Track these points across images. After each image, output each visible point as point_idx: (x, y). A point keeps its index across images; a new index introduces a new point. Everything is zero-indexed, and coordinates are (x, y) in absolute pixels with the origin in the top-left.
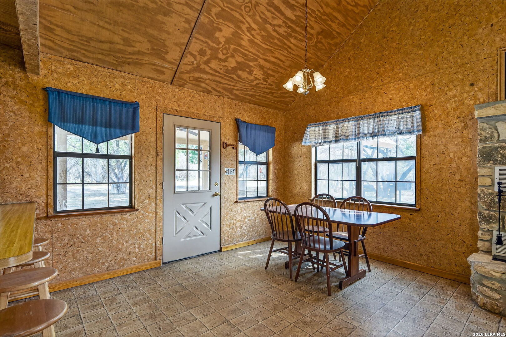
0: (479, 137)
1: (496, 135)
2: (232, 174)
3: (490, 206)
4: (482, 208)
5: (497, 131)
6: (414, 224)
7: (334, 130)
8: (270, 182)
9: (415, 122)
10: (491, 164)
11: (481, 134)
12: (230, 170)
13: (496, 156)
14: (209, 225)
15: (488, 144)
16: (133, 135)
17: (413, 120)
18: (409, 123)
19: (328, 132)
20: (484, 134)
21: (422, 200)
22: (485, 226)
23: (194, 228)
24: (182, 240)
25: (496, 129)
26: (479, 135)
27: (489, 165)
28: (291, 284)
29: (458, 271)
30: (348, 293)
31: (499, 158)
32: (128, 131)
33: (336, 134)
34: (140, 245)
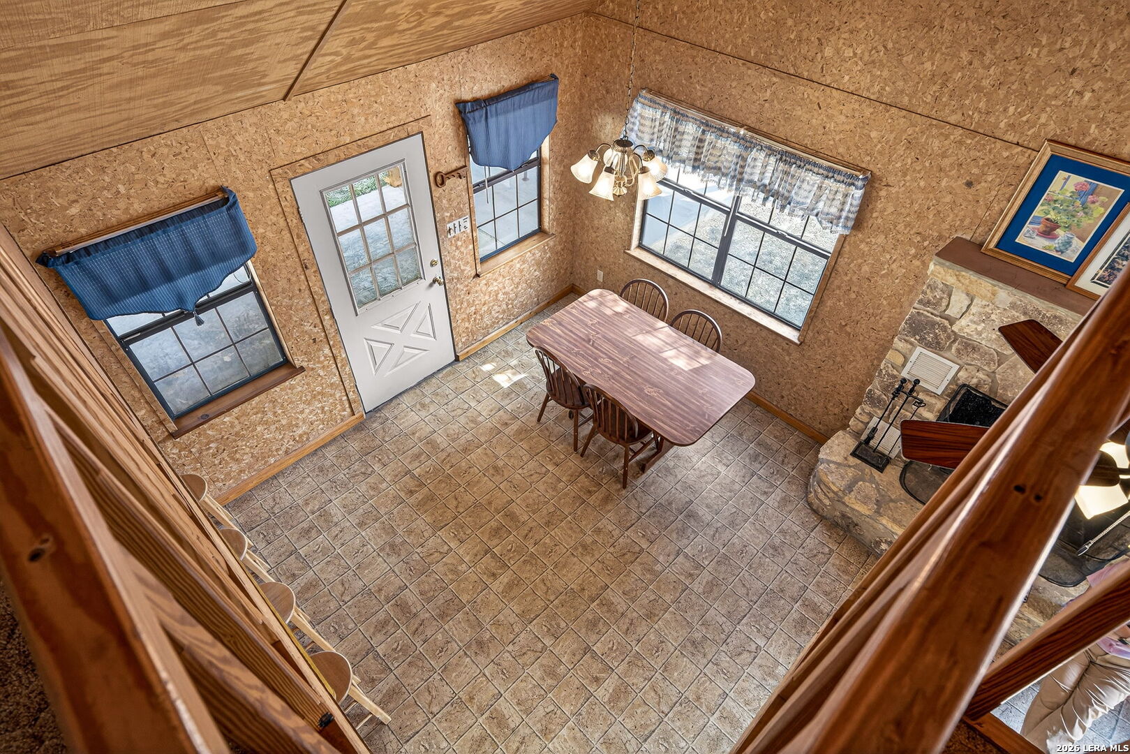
0: (921, 297)
1: (944, 303)
2: (463, 230)
3: (885, 389)
4: (876, 387)
5: (950, 298)
6: (787, 358)
7: (693, 142)
8: (546, 202)
9: (847, 208)
10: (915, 339)
11: (926, 293)
12: (457, 225)
13: (928, 333)
14: (432, 334)
15: (926, 311)
16: (249, 263)
17: (843, 203)
18: (837, 203)
19: (681, 140)
20: (930, 296)
21: (810, 332)
22: (868, 408)
23: (406, 350)
24: (388, 373)
25: (950, 296)
26: (922, 293)
27: (912, 340)
28: (574, 462)
29: (820, 429)
30: (650, 480)
31: (930, 338)
32: (237, 260)
33: (697, 153)
34: (323, 408)
